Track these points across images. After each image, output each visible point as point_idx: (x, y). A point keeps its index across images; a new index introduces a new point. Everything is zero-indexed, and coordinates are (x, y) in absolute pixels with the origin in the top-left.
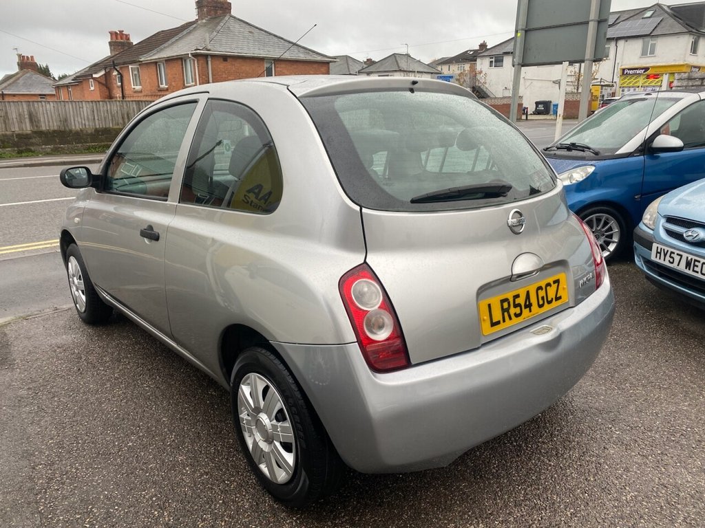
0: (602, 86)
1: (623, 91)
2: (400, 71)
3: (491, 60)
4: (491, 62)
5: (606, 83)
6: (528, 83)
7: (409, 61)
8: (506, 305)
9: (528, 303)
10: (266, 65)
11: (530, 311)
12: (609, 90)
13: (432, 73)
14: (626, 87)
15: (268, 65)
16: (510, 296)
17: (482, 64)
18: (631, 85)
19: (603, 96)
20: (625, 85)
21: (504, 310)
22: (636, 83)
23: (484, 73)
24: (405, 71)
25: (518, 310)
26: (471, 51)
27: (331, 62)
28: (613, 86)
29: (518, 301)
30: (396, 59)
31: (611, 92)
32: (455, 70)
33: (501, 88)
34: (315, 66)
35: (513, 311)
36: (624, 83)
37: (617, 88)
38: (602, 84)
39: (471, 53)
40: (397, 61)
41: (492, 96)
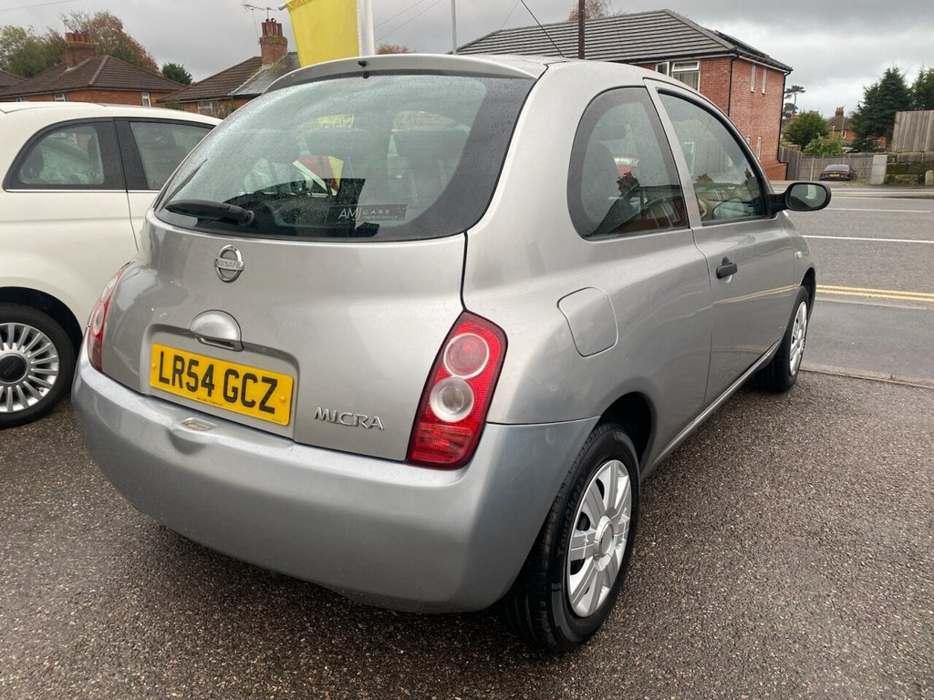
8: (179, 365)
9: (207, 381)
11: (210, 394)
16: (187, 357)
21: (176, 371)
25: (192, 382)
29: (194, 370)
35: (186, 378)
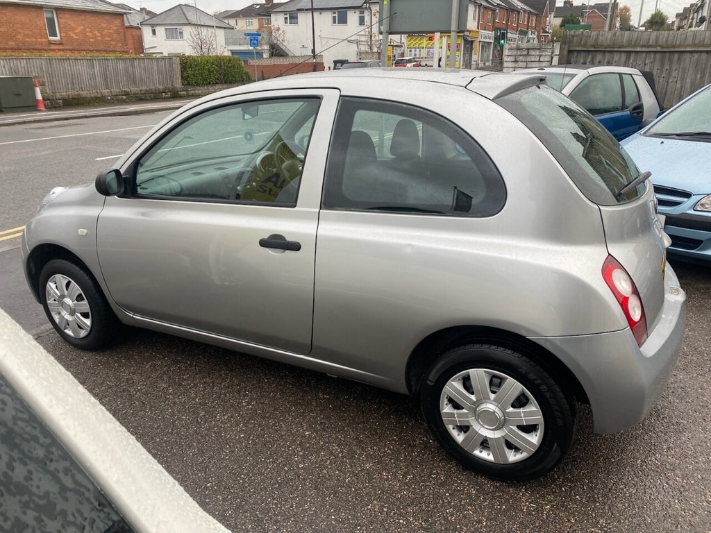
0: (393, 46)
1: (410, 51)
2: (190, 24)
3: (286, 16)
4: (286, 18)
5: (395, 44)
6: (324, 41)
7: (198, 14)
10: (46, 15)
12: (399, 51)
13: (225, 28)
14: (412, 48)
15: (49, 15)
17: (276, 20)
18: (416, 46)
19: (395, 56)
20: (412, 46)
22: (421, 44)
23: (281, 30)
24: (194, 25)
26: (257, 5)
27: (125, 13)
28: (401, 46)
30: (183, 11)
31: (400, 52)
32: (242, 25)
33: (298, 46)
34: (107, 17)
36: (410, 44)
37: (405, 48)
38: (392, 44)
39: (258, 7)
40: (184, 13)
41: (290, 54)
